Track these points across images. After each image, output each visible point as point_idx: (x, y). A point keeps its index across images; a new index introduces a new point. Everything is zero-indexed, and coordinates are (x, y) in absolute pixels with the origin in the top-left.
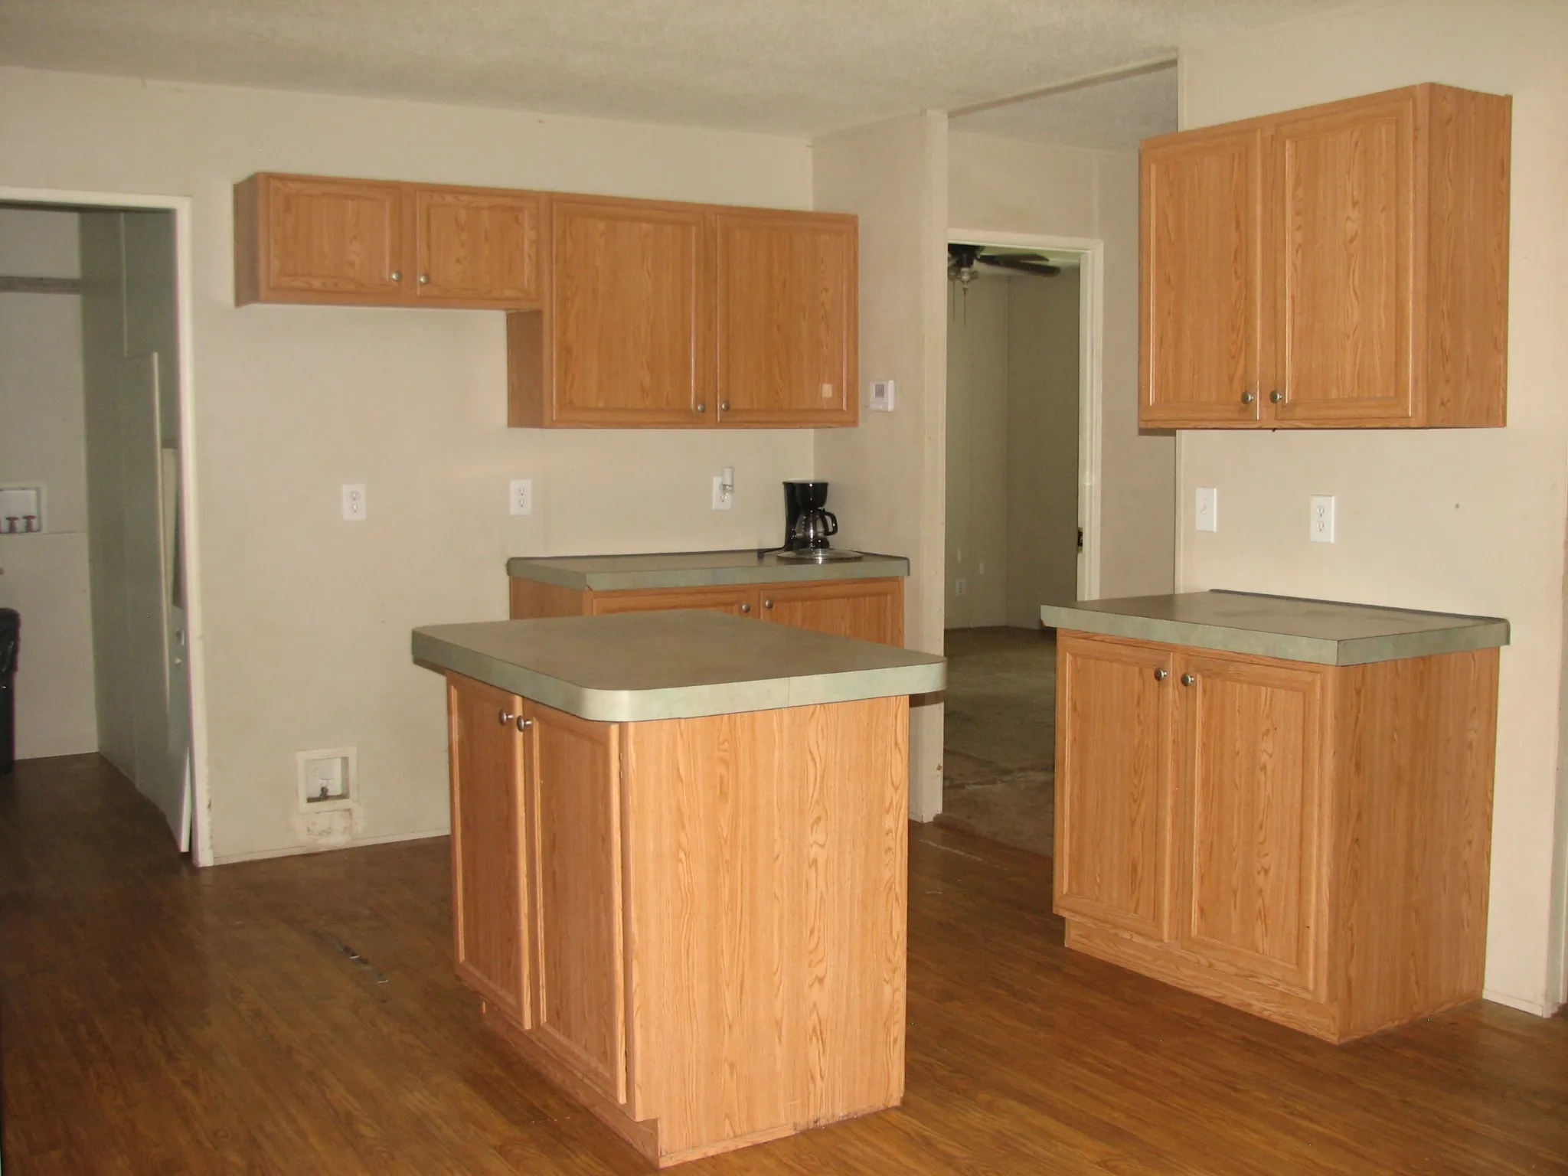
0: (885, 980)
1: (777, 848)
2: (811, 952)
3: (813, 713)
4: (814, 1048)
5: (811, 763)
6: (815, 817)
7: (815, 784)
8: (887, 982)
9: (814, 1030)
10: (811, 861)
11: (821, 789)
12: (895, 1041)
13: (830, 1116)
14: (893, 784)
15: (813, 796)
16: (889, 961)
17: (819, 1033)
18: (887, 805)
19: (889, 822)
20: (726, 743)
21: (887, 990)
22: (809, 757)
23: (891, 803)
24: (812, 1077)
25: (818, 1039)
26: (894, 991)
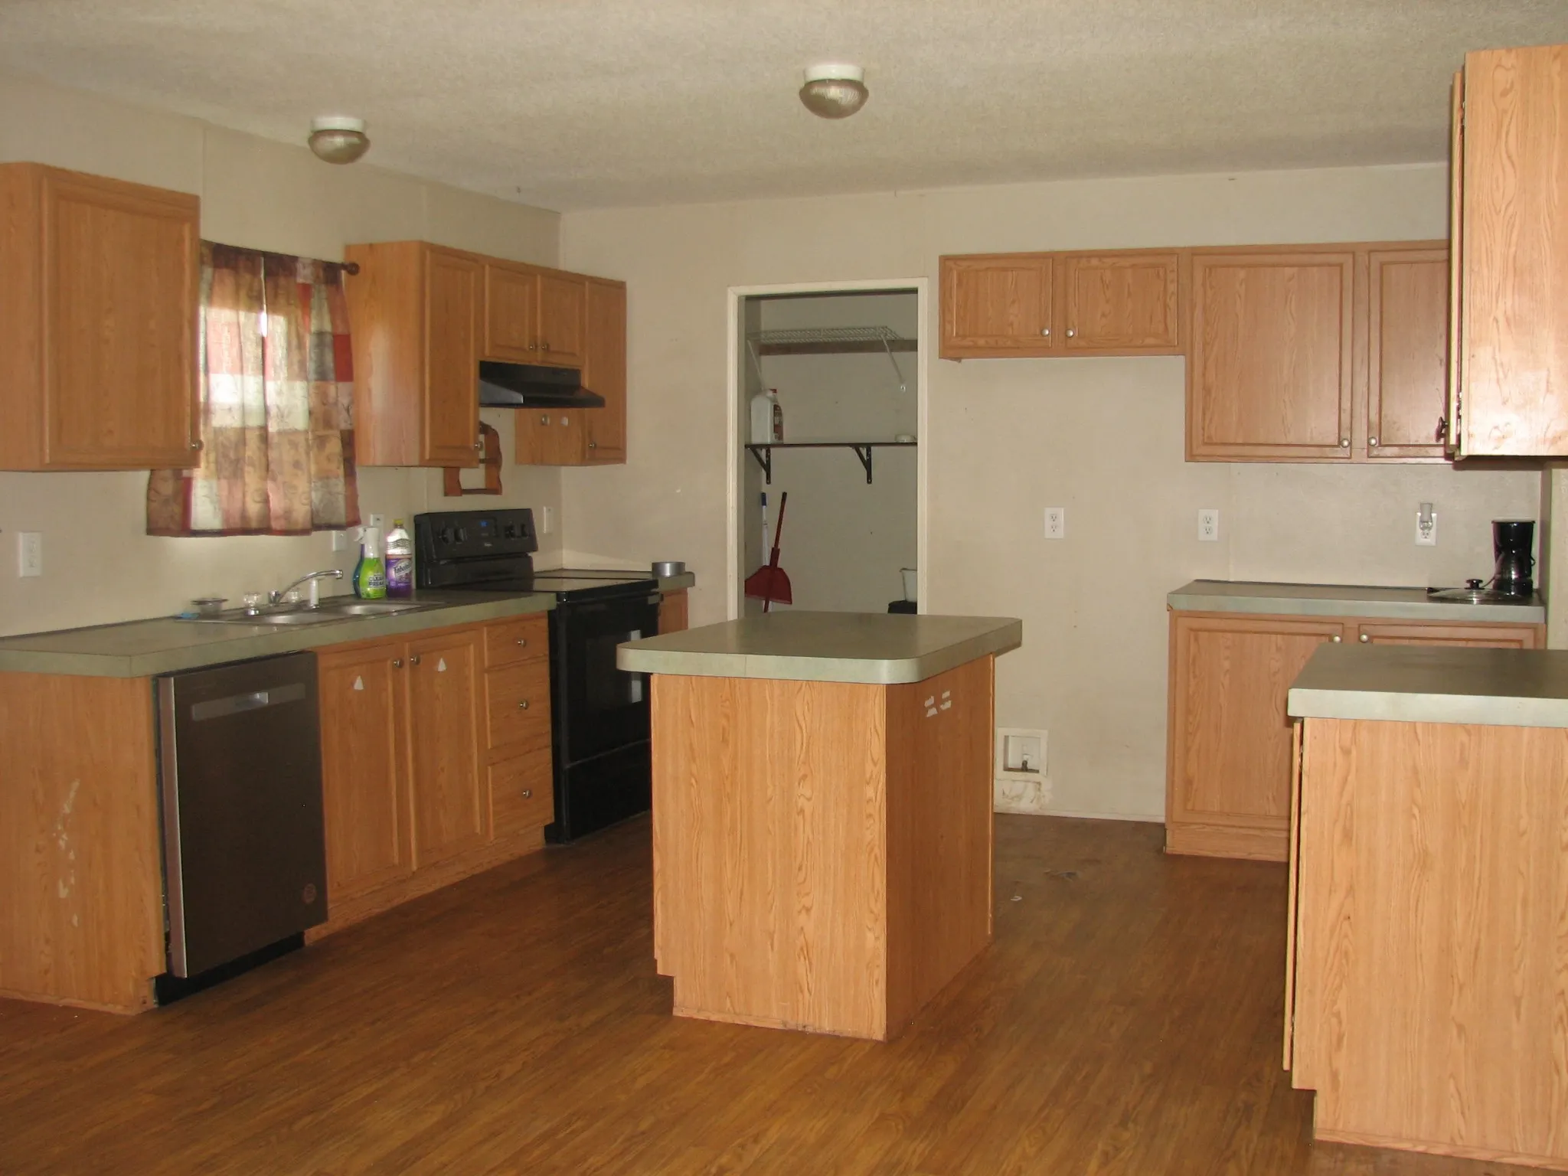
0: (867, 927)
1: (769, 792)
2: (799, 884)
3: (800, 688)
4: (802, 967)
5: (798, 729)
6: (801, 774)
7: (802, 748)
8: (870, 929)
9: (802, 949)
10: (799, 810)
11: (807, 752)
12: (877, 982)
13: (817, 1025)
14: (873, 759)
15: (800, 756)
16: (872, 912)
17: (805, 952)
18: (868, 776)
19: (870, 792)
20: (728, 702)
21: (870, 936)
22: (796, 725)
23: (872, 775)
24: (801, 987)
25: (805, 958)
26: (877, 938)
